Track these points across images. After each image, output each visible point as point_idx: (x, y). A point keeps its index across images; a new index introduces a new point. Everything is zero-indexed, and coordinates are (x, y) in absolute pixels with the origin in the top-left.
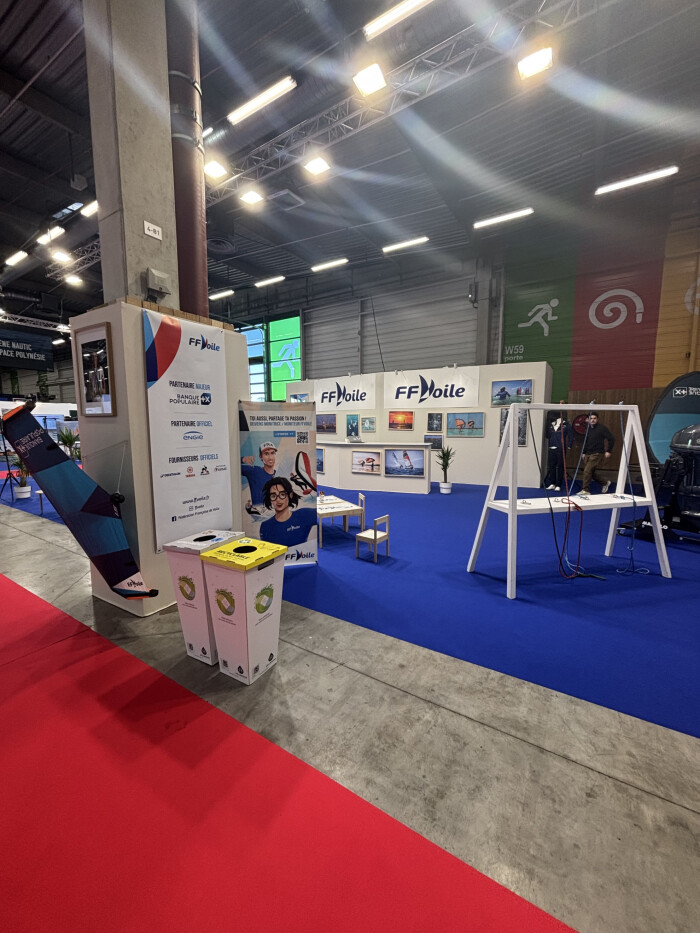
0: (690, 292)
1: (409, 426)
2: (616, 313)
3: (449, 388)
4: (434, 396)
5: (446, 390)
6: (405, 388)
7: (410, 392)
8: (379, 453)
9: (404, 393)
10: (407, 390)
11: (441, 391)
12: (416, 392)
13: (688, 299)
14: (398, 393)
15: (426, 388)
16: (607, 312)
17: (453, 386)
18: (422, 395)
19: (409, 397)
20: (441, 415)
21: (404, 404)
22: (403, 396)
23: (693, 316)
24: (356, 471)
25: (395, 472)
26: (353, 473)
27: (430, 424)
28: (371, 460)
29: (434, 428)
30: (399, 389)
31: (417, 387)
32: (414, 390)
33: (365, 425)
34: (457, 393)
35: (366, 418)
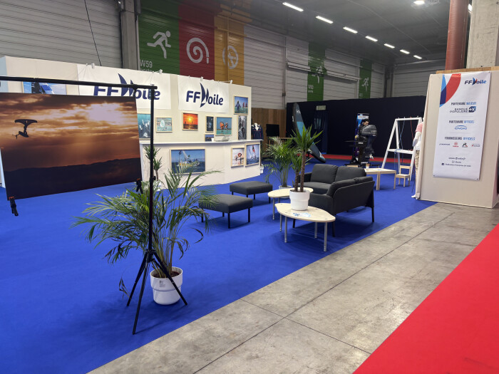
0: (224, 53)
1: (195, 127)
2: (197, 51)
3: (216, 97)
4: (209, 103)
5: (214, 98)
6: (192, 92)
7: (196, 97)
8: (243, 149)
9: (192, 97)
10: (193, 95)
11: (211, 98)
12: (199, 97)
13: (223, 56)
14: (188, 96)
15: (205, 95)
16: (196, 54)
17: (217, 95)
18: (202, 100)
19: (195, 101)
20: (213, 118)
21: (192, 106)
22: (191, 100)
23: (226, 67)
24: (233, 165)
25: (249, 162)
26: (232, 167)
27: (208, 125)
28: (240, 155)
29: (210, 129)
30: (189, 92)
31: (199, 93)
32: (197, 95)
33: (161, 125)
34: (220, 102)
35: (163, 118)
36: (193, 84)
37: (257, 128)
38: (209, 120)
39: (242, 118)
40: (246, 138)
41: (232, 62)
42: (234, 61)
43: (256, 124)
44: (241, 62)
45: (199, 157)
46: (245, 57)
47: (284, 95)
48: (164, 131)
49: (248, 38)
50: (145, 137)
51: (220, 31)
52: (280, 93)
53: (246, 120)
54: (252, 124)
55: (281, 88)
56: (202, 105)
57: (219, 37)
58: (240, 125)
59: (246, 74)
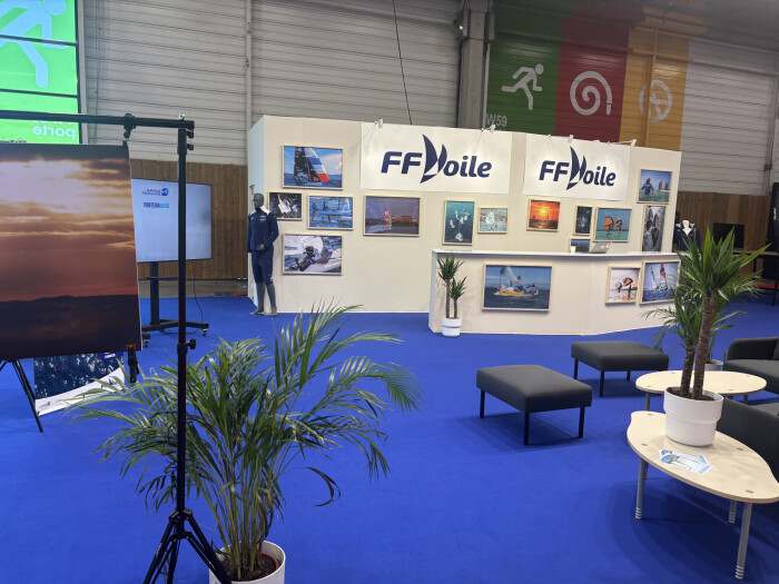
0: (642, 94)
2: (591, 95)
3: (601, 171)
4: (585, 182)
5: (598, 174)
6: (553, 163)
7: (559, 172)
8: (638, 269)
9: (551, 171)
10: (554, 168)
11: (591, 173)
12: (565, 172)
13: (641, 100)
14: (544, 170)
15: (578, 168)
16: (587, 99)
17: (605, 168)
18: (572, 178)
19: (556, 179)
20: (590, 209)
21: (550, 189)
22: (549, 177)
23: (644, 118)
24: (611, 301)
25: (648, 297)
26: (608, 305)
27: (578, 222)
28: (628, 281)
29: (583, 228)
30: (546, 163)
31: (567, 165)
32: (563, 168)
33: (488, 221)
34: (608, 180)
35: (492, 209)
36: (557, 148)
37: (687, 231)
38: (583, 212)
39: (655, 210)
40: (659, 250)
41: (658, 110)
42: (663, 107)
43: (686, 223)
44: (678, 108)
45: (539, 281)
46: (686, 99)
47: (768, 167)
48: (492, 231)
49: (696, 64)
50: (458, 241)
51: (636, 54)
52: (760, 164)
53: (664, 214)
54: (676, 222)
55: (763, 155)
56: (570, 186)
57: (634, 67)
58: (648, 225)
59: (686, 130)
